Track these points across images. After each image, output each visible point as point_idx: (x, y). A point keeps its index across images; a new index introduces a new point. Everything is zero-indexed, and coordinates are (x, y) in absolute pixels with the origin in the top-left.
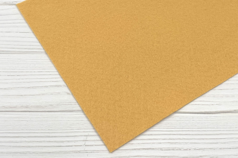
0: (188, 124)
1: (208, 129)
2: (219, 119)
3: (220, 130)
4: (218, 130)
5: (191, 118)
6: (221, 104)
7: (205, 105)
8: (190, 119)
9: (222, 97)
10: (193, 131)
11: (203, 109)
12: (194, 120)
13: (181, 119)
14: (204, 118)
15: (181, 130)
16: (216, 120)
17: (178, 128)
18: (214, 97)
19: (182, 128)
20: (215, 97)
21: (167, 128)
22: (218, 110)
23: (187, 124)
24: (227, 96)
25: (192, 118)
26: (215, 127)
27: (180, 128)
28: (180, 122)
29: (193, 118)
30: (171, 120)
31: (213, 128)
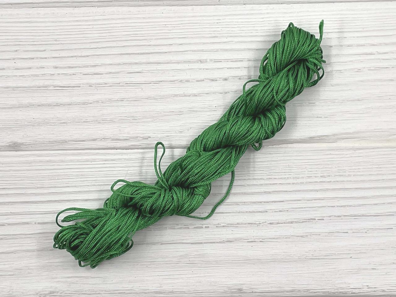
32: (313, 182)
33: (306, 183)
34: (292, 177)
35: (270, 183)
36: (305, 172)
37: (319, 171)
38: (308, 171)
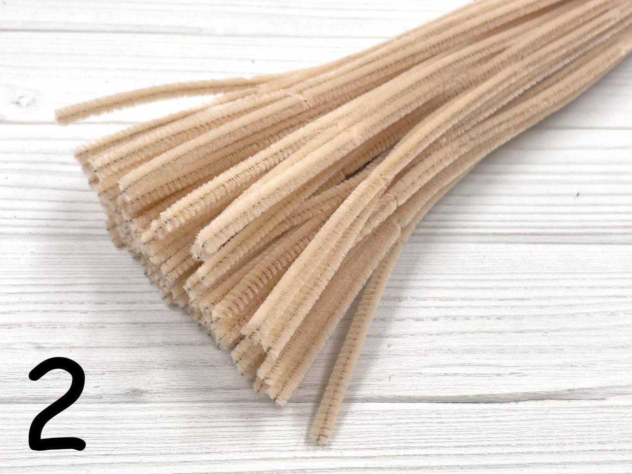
0: (423, 435)
1: (489, 448)
2: (522, 418)
3: (529, 453)
4: (523, 453)
5: (434, 416)
6: (525, 373)
7: (475, 375)
8: (430, 418)
9: (527, 352)
10: (442, 455)
11: (469, 387)
12: (443, 423)
13: (403, 419)
14: (473, 416)
15: (402, 452)
16: (513, 420)
17: (391, 448)
18: (502, 351)
19: (406, 448)
20: (503, 353)
21: (355, 449)
22: (516, 391)
23: (421, 435)
24: (542, 351)
25: (438, 416)
26: (514, 443)
27: (399, 448)
28: (398, 429)
29: (441, 416)
30: (370, 422)
31: (507, 445)
32: (588, 451)
33: (578, 451)
34: (555, 443)
35: (523, 451)
36: (572, 436)
37: (593, 435)
38: (577, 435)
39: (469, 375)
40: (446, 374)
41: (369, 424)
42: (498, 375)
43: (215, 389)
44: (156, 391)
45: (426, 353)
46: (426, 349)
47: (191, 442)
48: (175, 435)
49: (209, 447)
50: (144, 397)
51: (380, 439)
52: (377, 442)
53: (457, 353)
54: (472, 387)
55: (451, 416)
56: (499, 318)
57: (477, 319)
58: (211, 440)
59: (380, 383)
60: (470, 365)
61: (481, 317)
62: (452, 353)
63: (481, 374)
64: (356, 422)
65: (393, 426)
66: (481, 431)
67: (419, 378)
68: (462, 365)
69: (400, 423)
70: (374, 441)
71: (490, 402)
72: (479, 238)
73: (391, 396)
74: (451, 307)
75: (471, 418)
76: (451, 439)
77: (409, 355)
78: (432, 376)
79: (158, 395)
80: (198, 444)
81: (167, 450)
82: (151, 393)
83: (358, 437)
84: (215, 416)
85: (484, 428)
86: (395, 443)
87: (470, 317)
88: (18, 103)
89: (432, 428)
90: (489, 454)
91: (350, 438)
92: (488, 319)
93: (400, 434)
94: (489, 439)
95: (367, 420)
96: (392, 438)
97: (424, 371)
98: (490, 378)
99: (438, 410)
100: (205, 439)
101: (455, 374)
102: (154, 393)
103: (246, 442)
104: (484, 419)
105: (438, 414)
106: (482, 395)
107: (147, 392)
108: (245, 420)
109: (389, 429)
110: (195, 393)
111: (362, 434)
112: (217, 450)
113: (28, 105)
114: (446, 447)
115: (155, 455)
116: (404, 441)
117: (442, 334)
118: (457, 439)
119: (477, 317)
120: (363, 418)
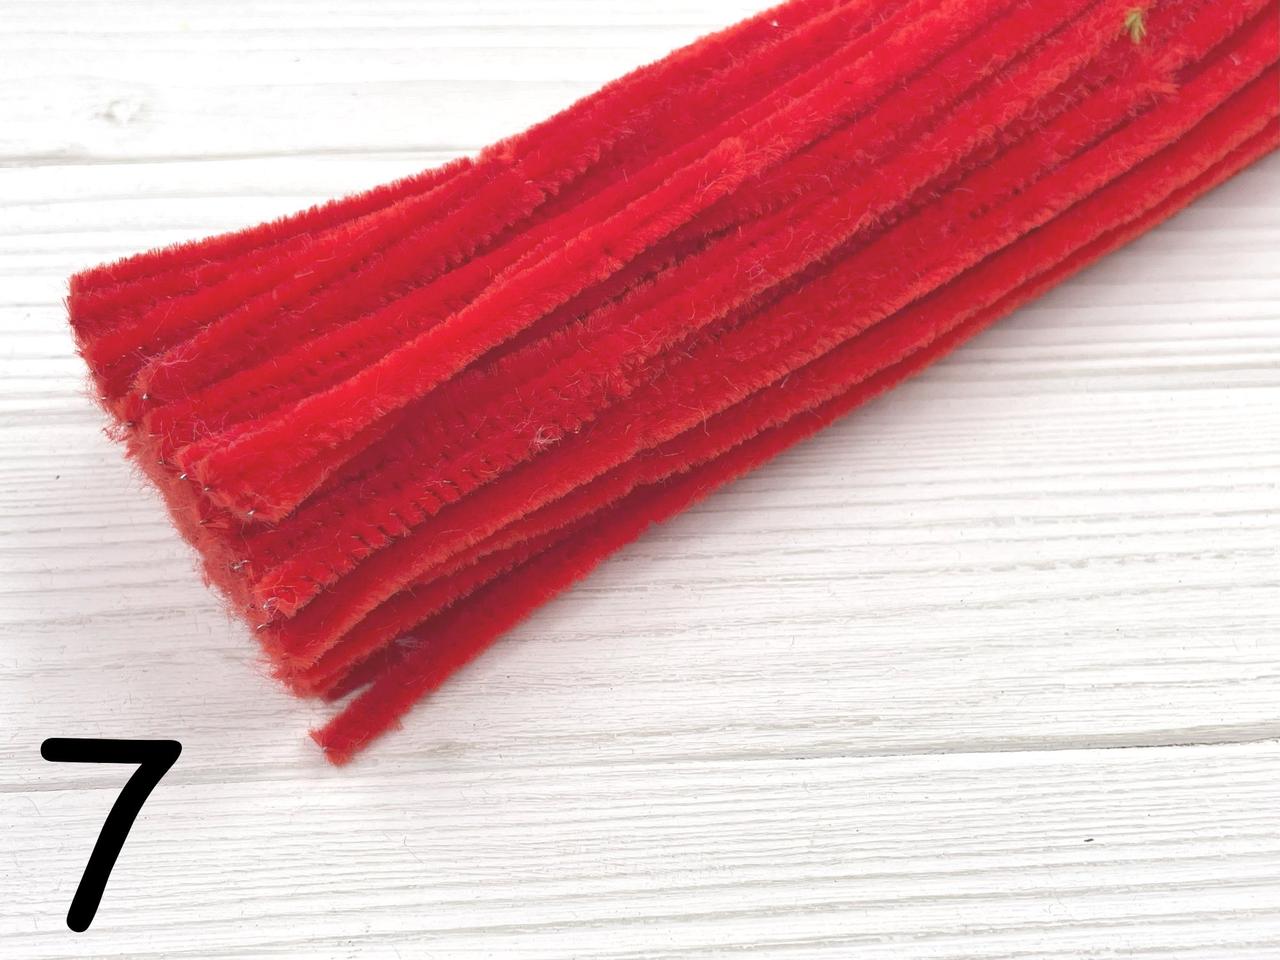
39: (1167, 685)
40: (1117, 685)
41: (960, 801)
42: (1232, 682)
43: (619, 735)
44: (493, 745)
45: (1068, 641)
46: (1067, 631)
47: (580, 853)
48: (543, 840)
49: (620, 862)
50: (469, 758)
51: (990, 832)
52: (984, 839)
53: (1135, 637)
54: (1176, 711)
55: (1137, 776)
56: (1220, 556)
57: (1172, 561)
58: (623, 846)
59: (974, 709)
60: (1167, 662)
61: (1179, 555)
62: (1125, 636)
63: (1193, 682)
64: (932, 797)
65: (1015, 804)
66: (1206, 806)
67: (1060, 695)
68: (1149, 663)
69: (1029, 797)
70: (976, 837)
71: (1218, 743)
72: (1156, 379)
73: (1002, 737)
74: (1113, 536)
75: (1184, 778)
76: (1143, 826)
77: (1031, 646)
78: (1086, 690)
79: (497, 753)
80: (598, 856)
81: (531, 871)
82: (482, 750)
83: (940, 831)
84: (625, 793)
85: (1213, 801)
86: (1022, 840)
87: (1157, 557)
88: (110, 116)
89: (1099, 805)
90: (1229, 855)
91: (924, 832)
92: (1195, 558)
93: (1031, 820)
94: (1223, 824)
95: (955, 792)
96: (1015, 829)
97: (1067, 679)
98: (1214, 689)
99: (1111, 765)
100: (611, 846)
101: (1136, 685)
102: (489, 748)
103: (699, 849)
104: (1213, 781)
105: (1109, 773)
106: (1201, 728)
107: (473, 746)
108: (692, 800)
109: (1006, 809)
110: (578, 746)
111: (948, 822)
112: (641, 868)
113: (132, 120)
114: (1134, 845)
115: (506, 883)
116: (1043, 835)
117: (1097, 597)
118: (1156, 825)
119: (1171, 554)
120: (947, 787)
